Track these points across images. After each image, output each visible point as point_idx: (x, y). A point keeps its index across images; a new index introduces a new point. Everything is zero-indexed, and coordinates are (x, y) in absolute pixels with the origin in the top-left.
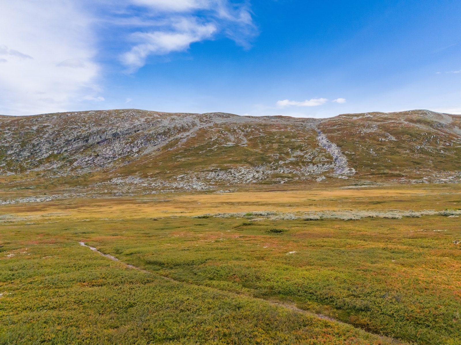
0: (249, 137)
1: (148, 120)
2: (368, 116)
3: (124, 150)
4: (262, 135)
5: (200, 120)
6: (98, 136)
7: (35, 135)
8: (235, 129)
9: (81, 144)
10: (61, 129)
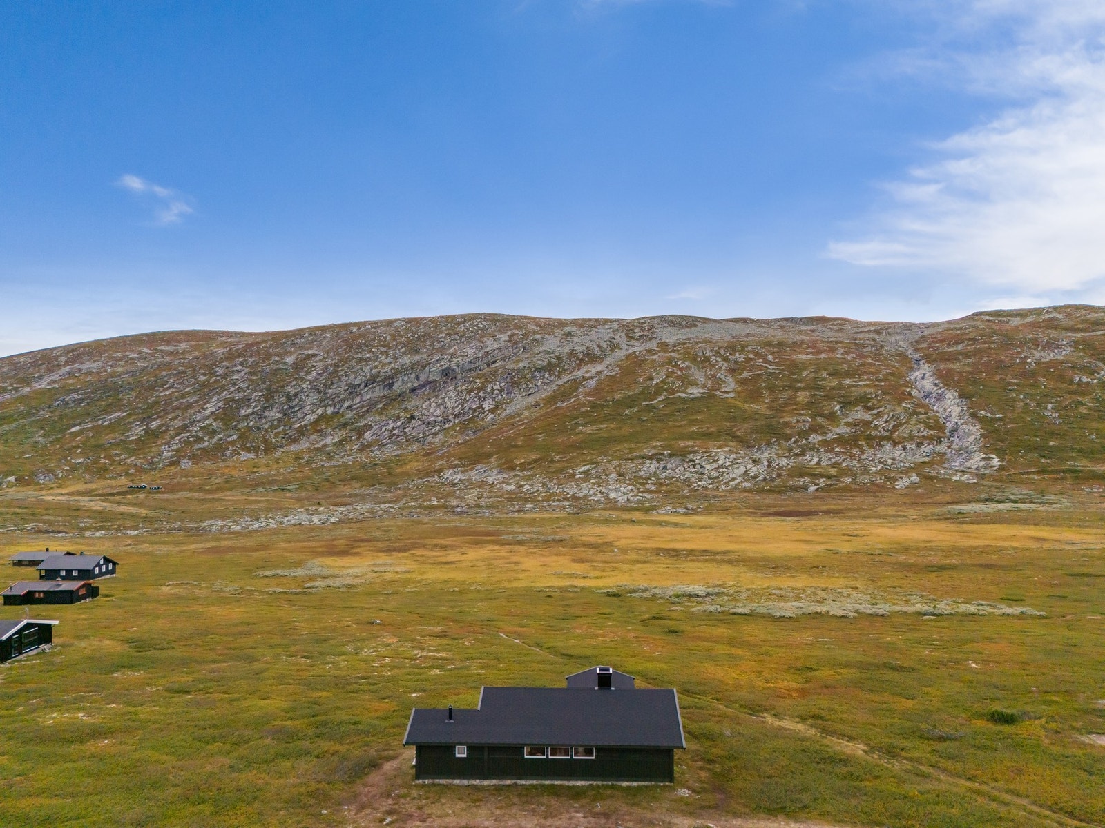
0: (740, 374)
1: (515, 338)
2: (1051, 316)
3: (465, 405)
4: (771, 368)
5: (627, 335)
6: (413, 376)
7: (291, 375)
8: (707, 355)
9: (378, 392)
10: (340, 361)
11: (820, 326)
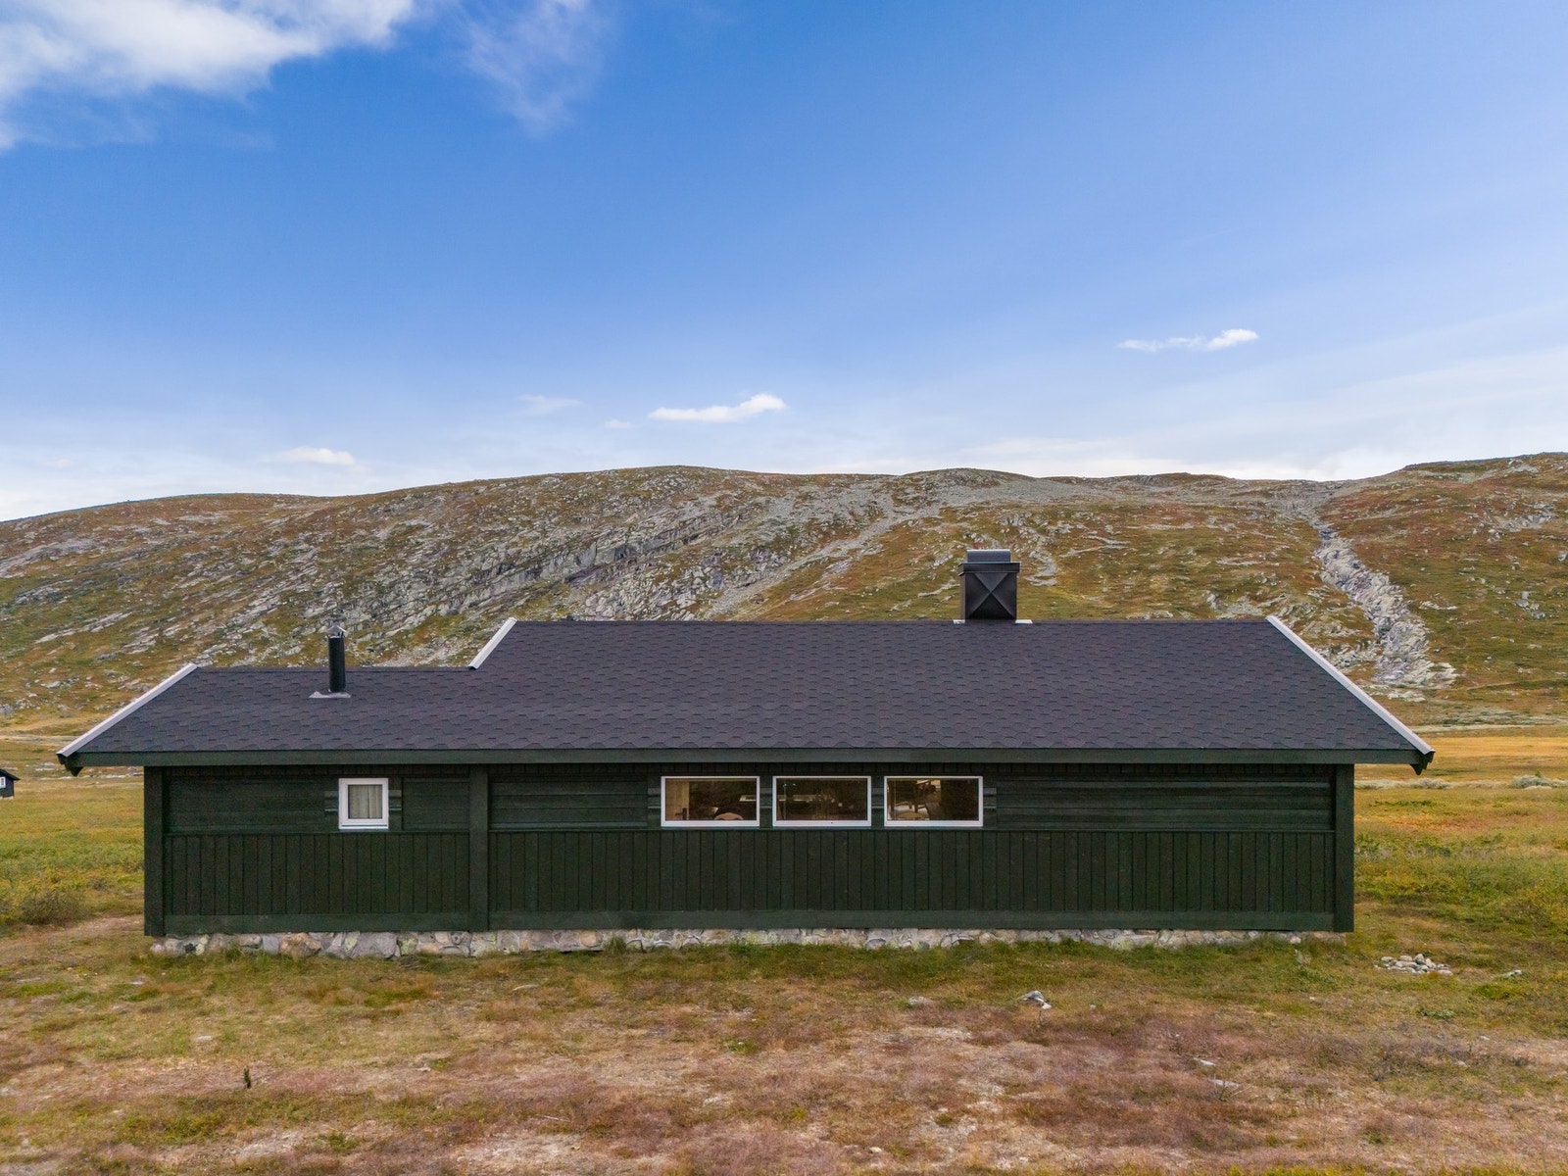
0: (1065, 552)
1: (727, 502)
2: (1520, 470)
3: (651, 601)
4: (1111, 543)
5: (894, 498)
6: (571, 558)
7: (385, 557)
8: (1015, 524)
9: (518, 582)
10: (459, 536)
11: (1180, 487)
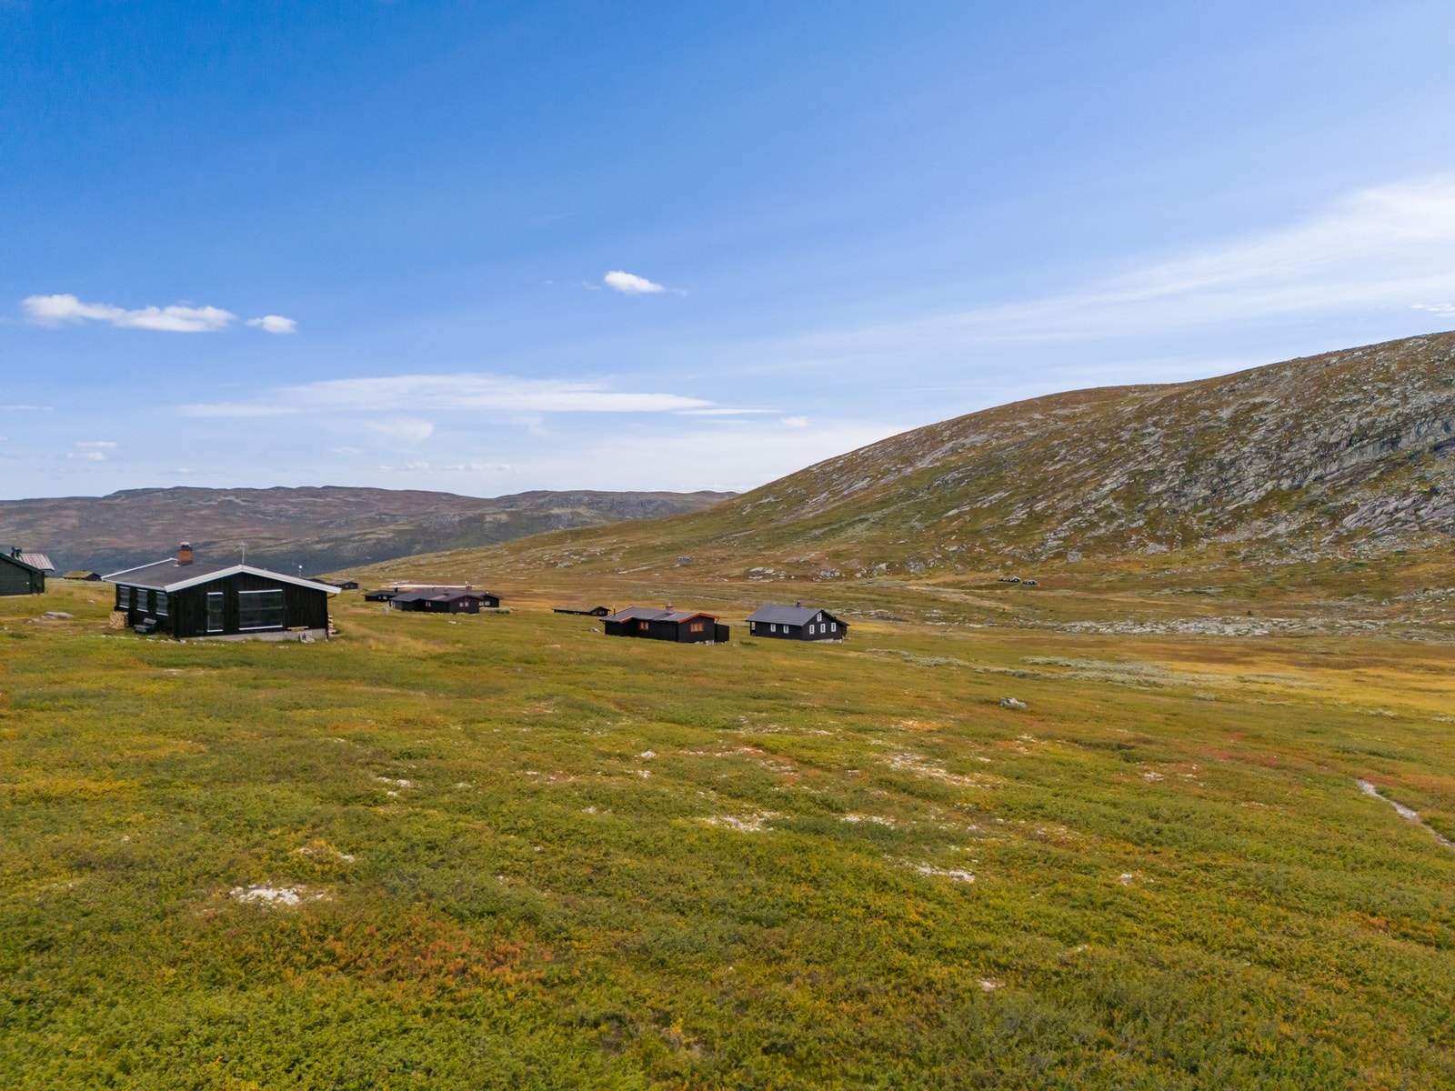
6: (1438, 424)
7: (1227, 435)
9: (1371, 454)
10: (1306, 409)
